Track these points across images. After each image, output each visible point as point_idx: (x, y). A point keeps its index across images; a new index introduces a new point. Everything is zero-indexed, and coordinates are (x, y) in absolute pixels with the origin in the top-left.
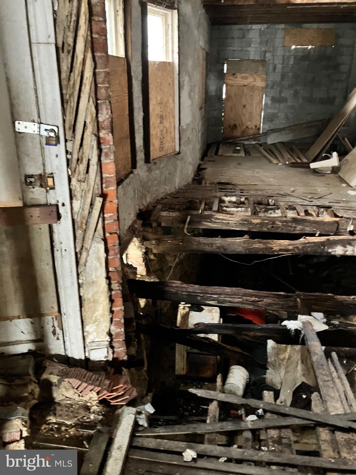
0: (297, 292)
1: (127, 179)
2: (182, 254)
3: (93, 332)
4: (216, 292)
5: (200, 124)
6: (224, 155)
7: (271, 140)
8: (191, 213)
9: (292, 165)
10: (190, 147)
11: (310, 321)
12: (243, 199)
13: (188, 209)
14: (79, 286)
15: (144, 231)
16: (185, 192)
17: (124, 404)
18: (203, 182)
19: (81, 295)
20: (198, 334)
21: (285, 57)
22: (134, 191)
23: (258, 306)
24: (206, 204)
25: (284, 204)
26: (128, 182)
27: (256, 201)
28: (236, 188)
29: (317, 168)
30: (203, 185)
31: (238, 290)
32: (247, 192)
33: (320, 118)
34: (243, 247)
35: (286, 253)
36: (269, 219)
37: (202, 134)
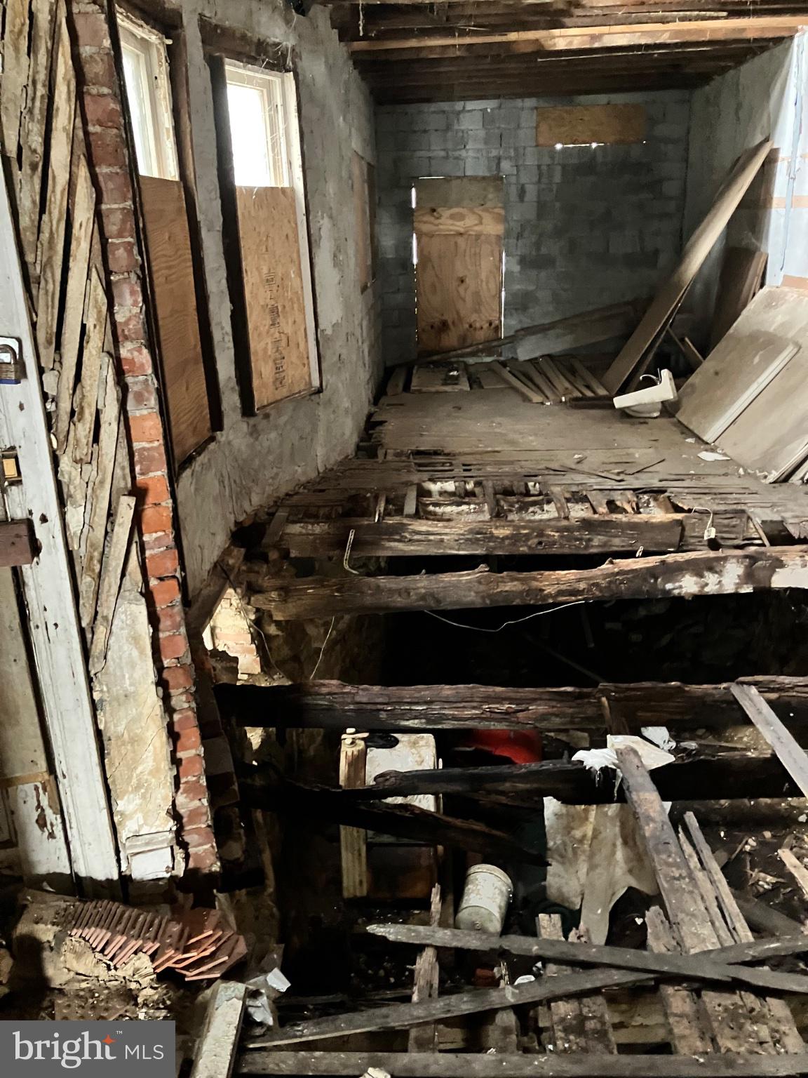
0: (602, 685)
1: (202, 456)
2: (342, 618)
3: (135, 812)
4: (421, 697)
5: (365, 323)
6: (424, 389)
7: (526, 351)
8: (356, 524)
9: (574, 403)
10: (346, 375)
11: (634, 746)
12: (470, 486)
13: (348, 514)
14: (94, 706)
15: (250, 571)
16: (339, 476)
17: (219, 975)
18: (381, 453)
19: (101, 727)
20: (385, 798)
21: (544, 168)
22: (222, 482)
23: (519, 723)
24: (388, 502)
25: (562, 490)
26: (206, 460)
27: (499, 488)
28: (454, 462)
29: (628, 408)
30: (381, 458)
31: (473, 688)
32: (479, 470)
33: (629, 297)
34: (476, 593)
35: (573, 598)
36: (531, 524)
37: (371, 347)
